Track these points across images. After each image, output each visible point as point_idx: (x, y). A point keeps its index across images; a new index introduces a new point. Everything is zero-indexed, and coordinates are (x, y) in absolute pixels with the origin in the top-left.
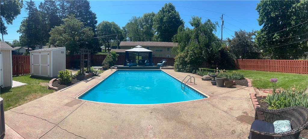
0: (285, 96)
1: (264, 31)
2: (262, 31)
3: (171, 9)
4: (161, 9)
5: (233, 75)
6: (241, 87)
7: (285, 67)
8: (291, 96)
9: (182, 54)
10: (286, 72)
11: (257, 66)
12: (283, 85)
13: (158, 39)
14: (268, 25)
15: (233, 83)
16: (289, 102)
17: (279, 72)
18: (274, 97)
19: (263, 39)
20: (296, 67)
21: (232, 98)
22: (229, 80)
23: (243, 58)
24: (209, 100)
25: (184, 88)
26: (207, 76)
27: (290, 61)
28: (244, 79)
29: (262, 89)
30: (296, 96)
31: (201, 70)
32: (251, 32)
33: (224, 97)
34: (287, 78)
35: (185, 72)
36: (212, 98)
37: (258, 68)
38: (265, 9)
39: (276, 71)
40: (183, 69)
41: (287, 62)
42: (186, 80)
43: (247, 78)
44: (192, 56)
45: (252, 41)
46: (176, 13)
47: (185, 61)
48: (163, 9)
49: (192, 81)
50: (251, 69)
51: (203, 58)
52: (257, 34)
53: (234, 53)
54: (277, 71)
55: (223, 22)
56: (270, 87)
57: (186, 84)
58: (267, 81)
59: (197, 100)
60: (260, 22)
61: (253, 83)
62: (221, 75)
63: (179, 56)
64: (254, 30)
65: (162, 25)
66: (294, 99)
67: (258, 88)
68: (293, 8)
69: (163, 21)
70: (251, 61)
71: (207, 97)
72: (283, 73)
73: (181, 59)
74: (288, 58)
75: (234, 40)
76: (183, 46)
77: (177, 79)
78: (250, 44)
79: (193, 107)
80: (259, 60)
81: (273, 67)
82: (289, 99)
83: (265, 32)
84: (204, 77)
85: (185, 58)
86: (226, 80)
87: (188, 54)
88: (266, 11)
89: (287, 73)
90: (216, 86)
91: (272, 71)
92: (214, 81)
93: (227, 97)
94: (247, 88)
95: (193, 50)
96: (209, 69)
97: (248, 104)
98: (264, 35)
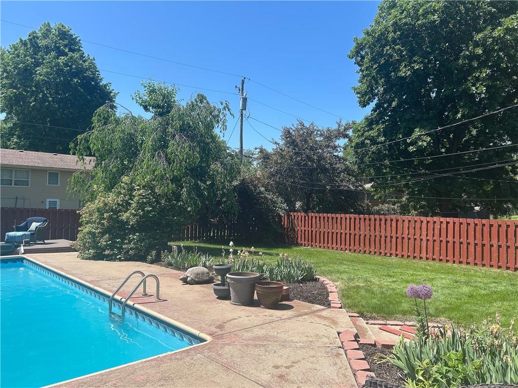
0: (463, 350)
1: (378, 123)
2: (370, 123)
3: (65, 46)
4: (25, 38)
5: (279, 266)
6: (310, 308)
7: (457, 245)
8: (484, 351)
9: (111, 198)
10: (460, 262)
11: (352, 236)
12: (451, 309)
13: (9, 140)
14: (390, 105)
15: (282, 292)
16: (477, 374)
17: (434, 259)
18: (424, 350)
19: (374, 148)
20: (500, 246)
21: (284, 344)
22: (269, 283)
23: (306, 209)
24: (209, 349)
25: (122, 317)
26: (200, 269)
27: (476, 225)
28: (316, 280)
29: (375, 319)
30: (506, 353)
31: (179, 247)
32: (334, 127)
33: (258, 338)
34: (467, 283)
35: (120, 260)
36: (220, 342)
37: (357, 243)
38: (380, 54)
39: (421, 258)
40: (112, 250)
41: (464, 227)
42: (129, 288)
43: (325, 279)
44: (146, 203)
45: (337, 156)
46: (84, 61)
47: (122, 221)
48: (33, 38)
49: (148, 291)
50: (334, 245)
51: (182, 210)
52: (353, 132)
53: (281, 195)
54: (424, 255)
55: (245, 100)
56: (404, 313)
57: (130, 303)
58: (391, 292)
59: (169, 353)
60: (363, 94)
61: (344, 295)
62: (244, 266)
63: (98, 203)
64: (344, 123)
65: (27, 92)
66: (497, 363)
67: (362, 315)
68: (476, 45)
69: (32, 80)
70: (335, 221)
71: (202, 340)
72: (449, 264)
73: (105, 215)
74: (467, 213)
75: (280, 153)
76: (114, 170)
77: (92, 286)
78: (331, 165)
79: (160, 380)
80: (362, 216)
81: (412, 241)
82: (477, 362)
83: (381, 126)
84: (190, 273)
85: (120, 211)
86: (260, 281)
87: (132, 197)
88: (383, 61)
89: (464, 266)
90: (228, 302)
91: (408, 256)
92: (223, 284)
93: (266, 338)
94: (326, 313)
95: (149, 187)
96: (202, 245)
97: (335, 364)
98: (378, 136)
